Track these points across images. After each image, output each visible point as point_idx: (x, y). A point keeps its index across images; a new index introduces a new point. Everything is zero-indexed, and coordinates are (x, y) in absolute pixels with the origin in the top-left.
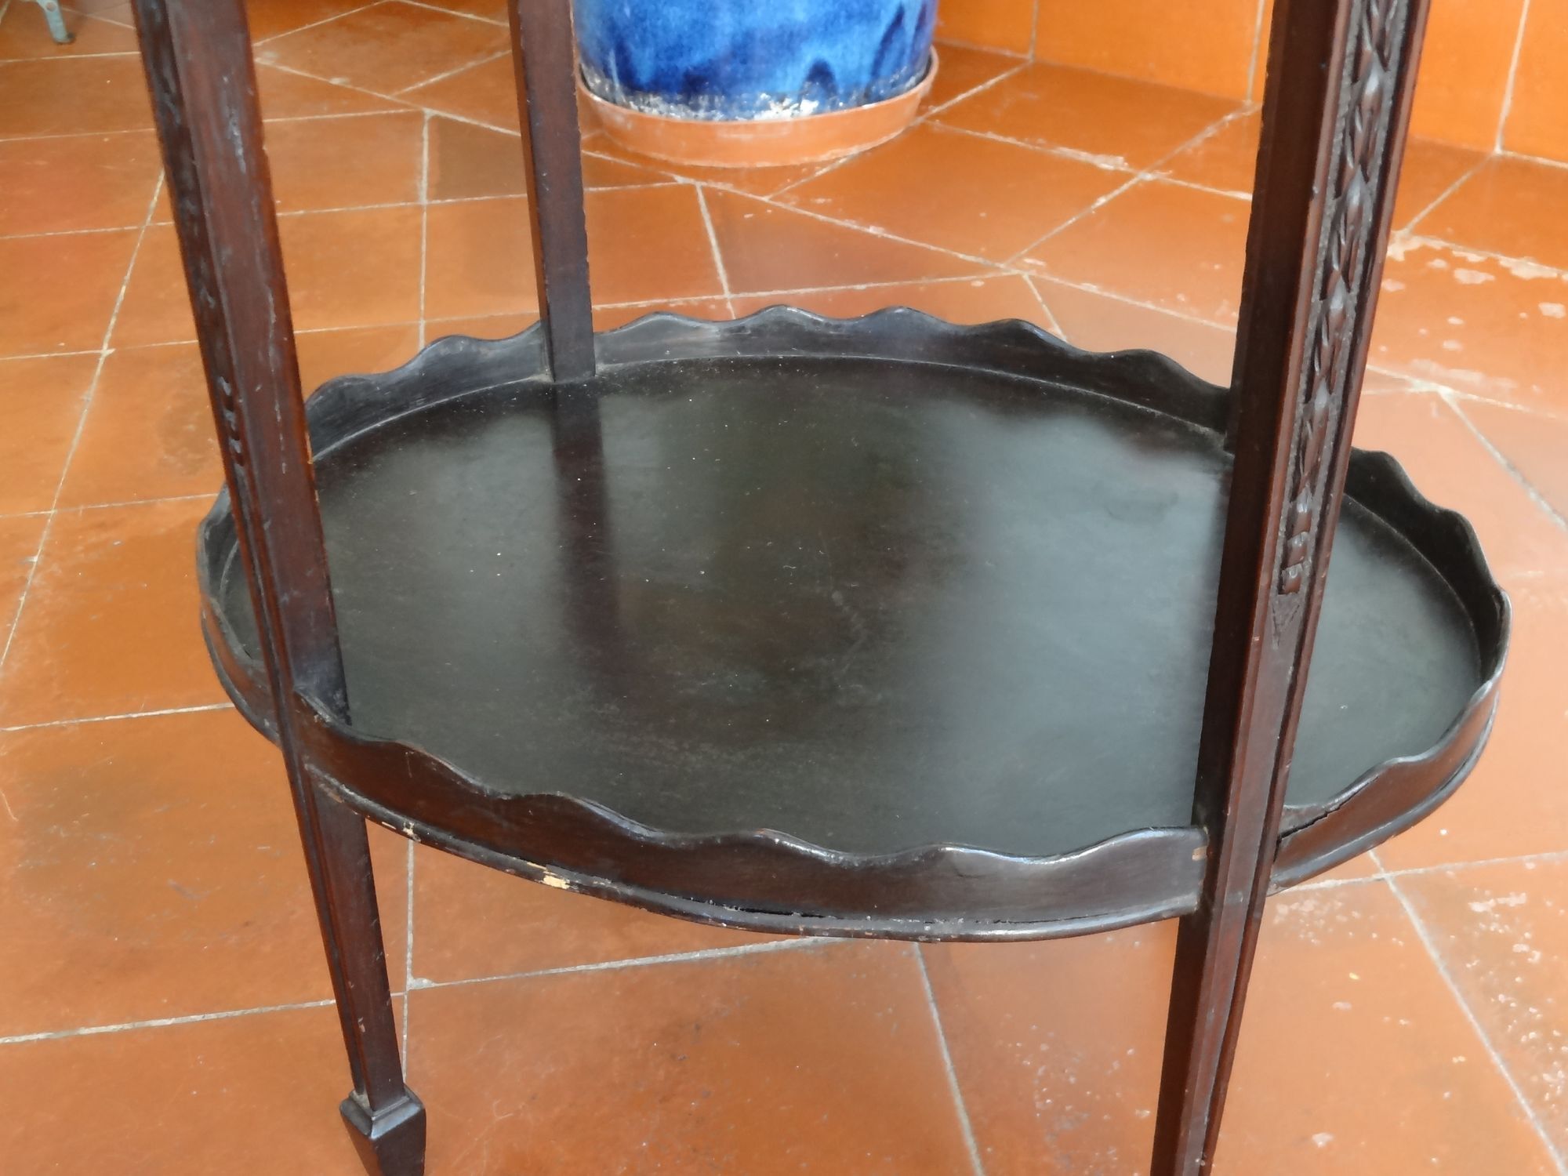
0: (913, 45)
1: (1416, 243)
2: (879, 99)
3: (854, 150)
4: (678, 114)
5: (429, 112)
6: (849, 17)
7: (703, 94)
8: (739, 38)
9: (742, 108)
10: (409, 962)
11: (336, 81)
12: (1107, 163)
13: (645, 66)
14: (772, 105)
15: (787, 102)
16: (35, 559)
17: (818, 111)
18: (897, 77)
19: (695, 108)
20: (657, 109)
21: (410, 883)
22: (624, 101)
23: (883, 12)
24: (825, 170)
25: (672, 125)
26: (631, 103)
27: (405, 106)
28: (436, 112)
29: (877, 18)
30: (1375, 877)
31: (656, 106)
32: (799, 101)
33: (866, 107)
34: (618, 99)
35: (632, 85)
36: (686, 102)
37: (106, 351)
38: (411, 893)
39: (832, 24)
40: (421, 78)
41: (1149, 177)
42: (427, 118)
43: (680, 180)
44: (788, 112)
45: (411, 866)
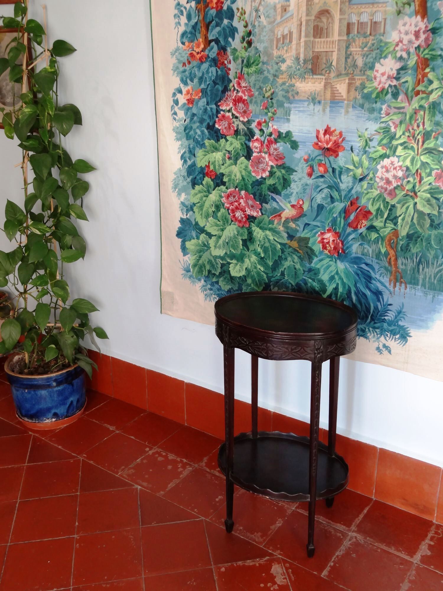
0: (77, 406)
1: (156, 450)
3: (65, 425)
4: (30, 421)
6: (60, 405)
7: (34, 418)
8: (39, 410)
9: (41, 420)
12: (112, 428)
13: (24, 412)
14: (47, 420)
15: (49, 419)
17: (56, 420)
18: (73, 412)
19: (33, 420)
20: (27, 419)
24: (58, 430)
25: (29, 423)
32: (52, 419)
33: (66, 419)
35: (22, 415)
36: (31, 419)
41: (118, 432)
43: (30, 433)
44: (50, 421)
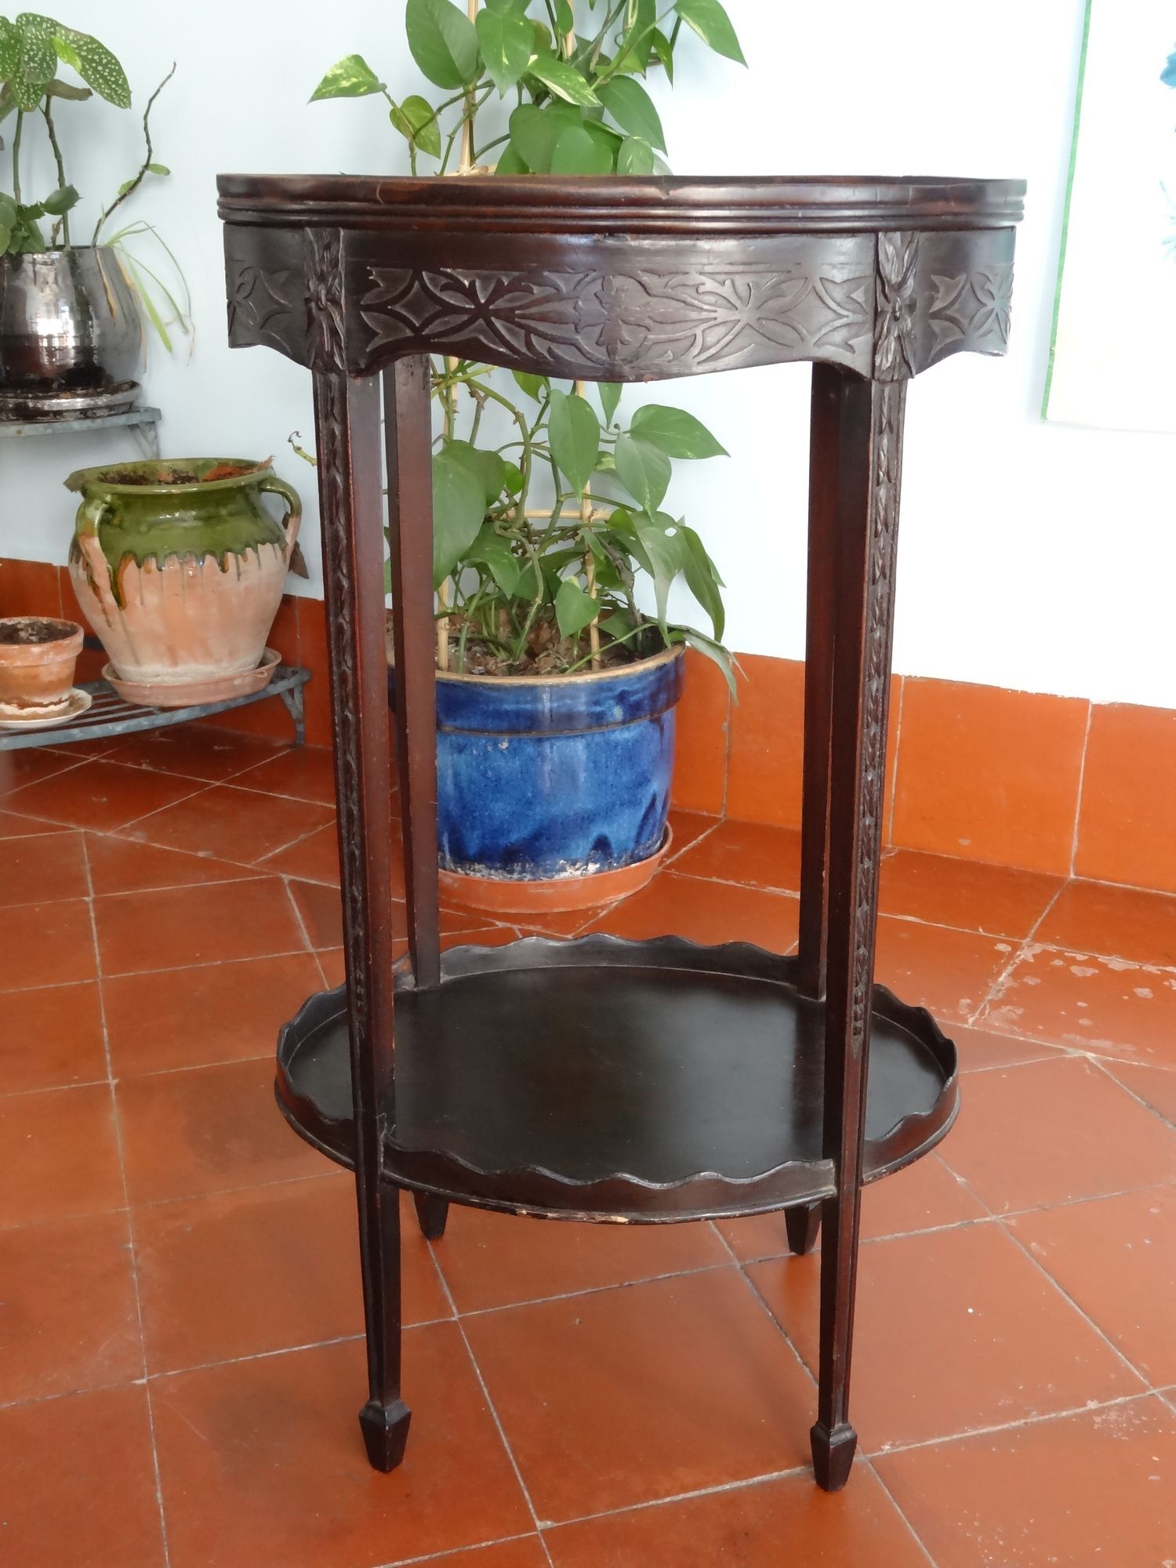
0: (660, 820)
1: (1038, 948)
2: (640, 859)
3: (622, 896)
4: (497, 877)
5: (286, 878)
6: (622, 804)
7: (518, 862)
8: (546, 823)
9: (545, 871)
10: (532, 1511)
11: (201, 854)
13: (473, 842)
14: (568, 868)
15: (577, 866)
16: (131, 1246)
17: (599, 871)
18: (651, 842)
19: (511, 872)
20: (480, 873)
21: (511, 1457)
22: (453, 868)
23: (643, 799)
24: (604, 912)
25: (493, 884)
26: (459, 869)
27: (267, 874)
28: (291, 877)
29: (640, 803)
30: (1148, 1393)
31: (480, 871)
32: (587, 865)
33: (633, 865)
34: (447, 866)
35: (461, 857)
36: (504, 868)
37: (112, 1082)
38: (514, 1464)
39: (611, 811)
40: (267, 850)
42: (286, 882)
43: (500, 924)
44: (579, 872)
45: (506, 1445)
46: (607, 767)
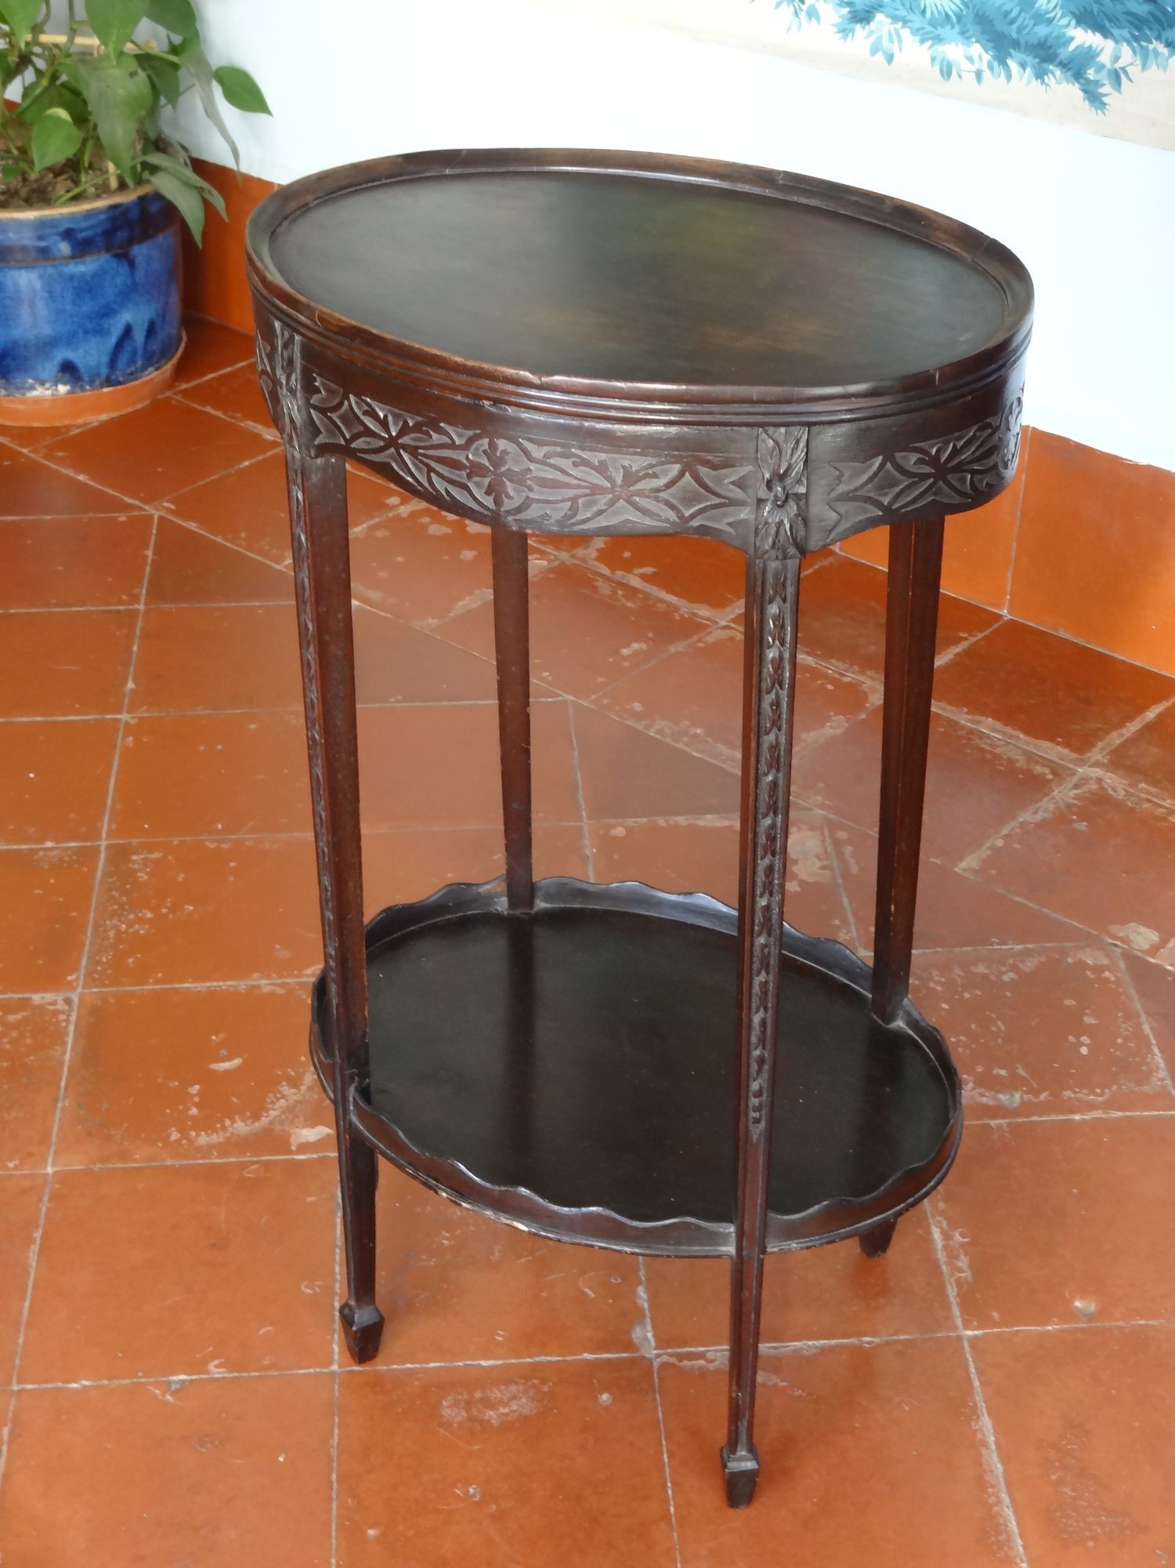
2: (120, 383)
3: (105, 417)
8: (9, 344)
9: (18, 388)
12: (270, 435)
14: (37, 387)
15: (47, 385)
17: (70, 392)
18: (133, 369)
23: (112, 328)
24: (78, 431)
29: (108, 333)
32: (56, 386)
33: (106, 390)
44: (49, 392)
46: (63, 297)
